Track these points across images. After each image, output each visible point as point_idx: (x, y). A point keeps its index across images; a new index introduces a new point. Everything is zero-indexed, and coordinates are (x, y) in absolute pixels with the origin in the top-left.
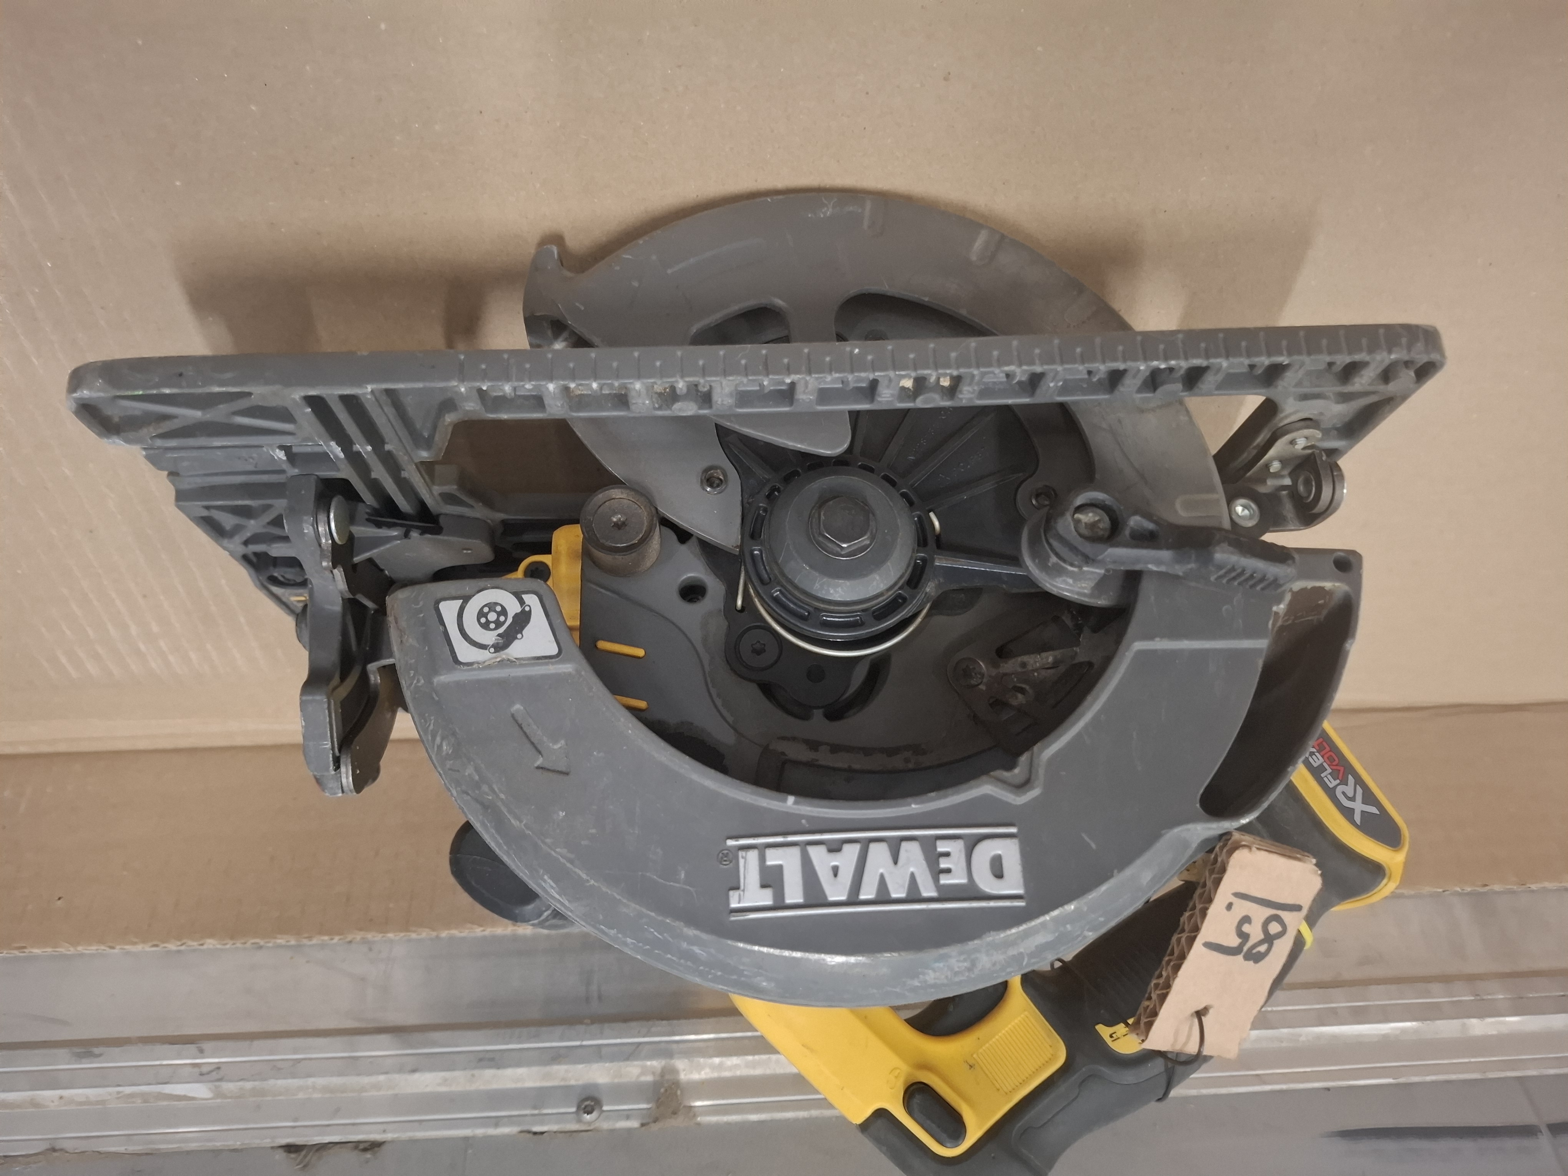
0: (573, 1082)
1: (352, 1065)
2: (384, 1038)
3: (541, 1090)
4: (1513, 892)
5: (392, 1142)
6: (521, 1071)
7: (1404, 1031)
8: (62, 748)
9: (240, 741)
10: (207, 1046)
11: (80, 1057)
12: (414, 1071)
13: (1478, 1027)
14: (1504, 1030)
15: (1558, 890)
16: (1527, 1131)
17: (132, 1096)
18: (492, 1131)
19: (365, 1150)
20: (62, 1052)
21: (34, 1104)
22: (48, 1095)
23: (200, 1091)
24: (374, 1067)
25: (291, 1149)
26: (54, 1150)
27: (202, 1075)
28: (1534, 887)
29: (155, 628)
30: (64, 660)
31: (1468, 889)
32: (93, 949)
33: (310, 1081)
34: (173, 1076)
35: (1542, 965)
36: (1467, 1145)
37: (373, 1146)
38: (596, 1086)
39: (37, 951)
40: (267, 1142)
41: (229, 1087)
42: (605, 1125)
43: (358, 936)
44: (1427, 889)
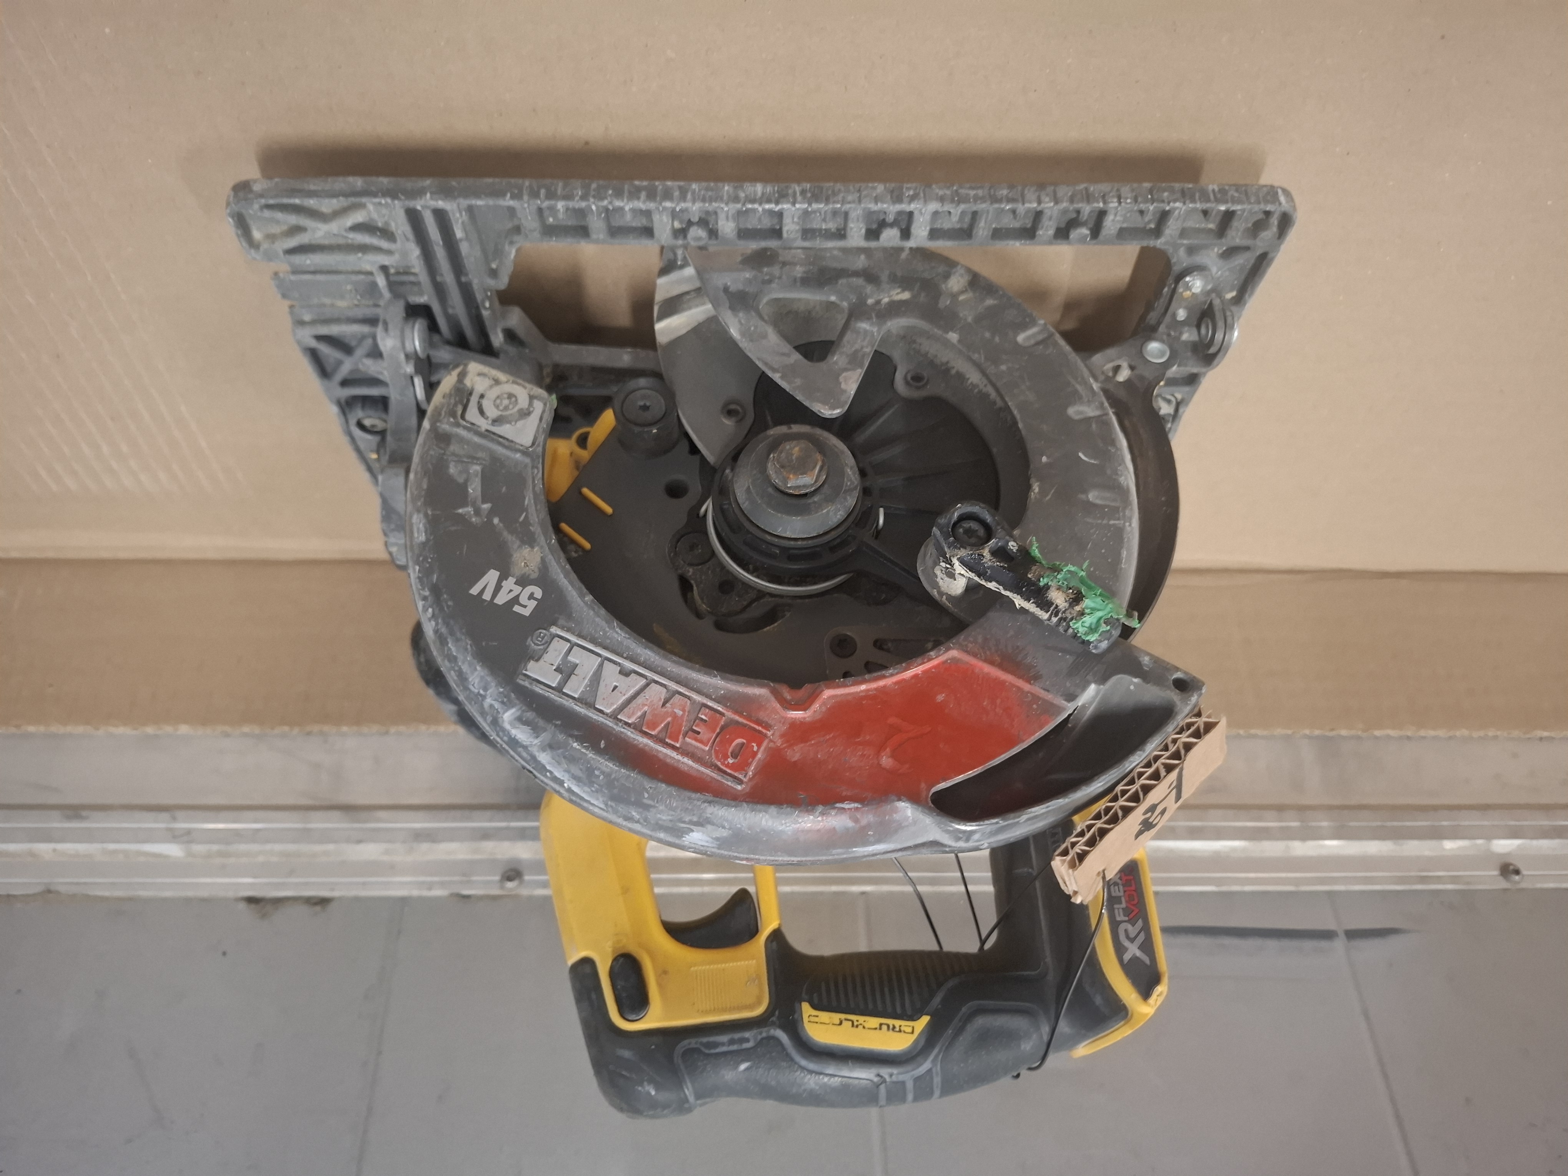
0: (499, 857)
1: (305, 835)
2: (336, 814)
3: (472, 862)
4: (1358, 738)
5: (340, 899)
6: (453, 846)
7: (1234, 849)
8: (51, 554)
9: (211, 555)
10: (179, 814)
11: (69, 818)
12: (359, 842)
13: (1301, 848)
14: (1324, 852)
15: (1401, 738)
16: (1327, 935)
17: (115, 852)
18: (426, 893)
19: (316, 904)
20: (55, 814)
21: (32, 854)
22: (43, 848)
23: (174, 850)
24: (325, 837)
25: (251, 900)
26: (49, 891)
27: (174, 837)
28: (1377, 733)
29: (125, 448)
30: (43, 473)
31: (1317, 732)
32: (80, 729)
33: (268, 847)
34: (150, 837)
35: (1372, 801)
36: (1272, 944)
37: (323, 902)
38: (519, 861)
39: (31, 729)
40: (231, 894)
41: (198, 848)
42: (525, 892)
43: (316, 728)
44: (1279, 731)
